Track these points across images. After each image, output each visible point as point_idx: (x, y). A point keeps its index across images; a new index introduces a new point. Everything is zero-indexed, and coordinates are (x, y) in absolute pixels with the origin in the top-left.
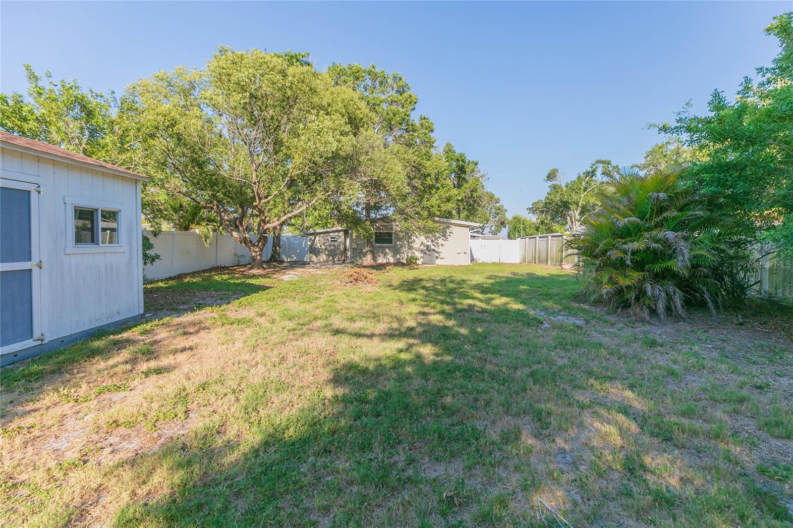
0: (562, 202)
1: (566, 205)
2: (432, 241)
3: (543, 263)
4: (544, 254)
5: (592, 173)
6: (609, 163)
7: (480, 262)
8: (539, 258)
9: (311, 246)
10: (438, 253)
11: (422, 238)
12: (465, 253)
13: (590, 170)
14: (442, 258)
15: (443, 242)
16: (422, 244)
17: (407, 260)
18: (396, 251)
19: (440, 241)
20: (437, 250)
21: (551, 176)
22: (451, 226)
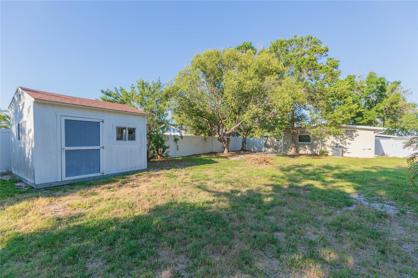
2: (341, 141)
7: (391, 156)
9: (265, 143)
10: (345, 148)
11: (332, 138)
12: (370, 149)
14: (348, 153)
15: (350, 141)
16: (333, 142)
17: (320, 153)
18: (313, 147)
19: (348, 141)
20: (345, 147)
22: (357, 130)
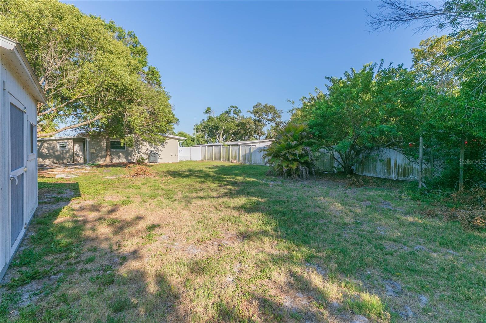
0: (215, 126)
1: (217, 128)
3: (217, 160)
4: (218, 155)
5: (229, 112)
6: (237, 108)
8: (215, 157)
10: (158, 155)
11: (147, 146)
12: (176, 155)
13: (228, 110)
15: (161, 148)
16: (147, 149)
18: (128, 154)
20: (158, 153)
21: (208, 111)
22: (167, 138)
